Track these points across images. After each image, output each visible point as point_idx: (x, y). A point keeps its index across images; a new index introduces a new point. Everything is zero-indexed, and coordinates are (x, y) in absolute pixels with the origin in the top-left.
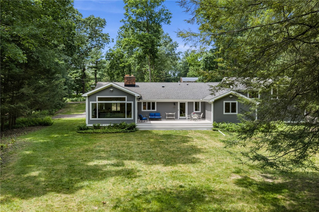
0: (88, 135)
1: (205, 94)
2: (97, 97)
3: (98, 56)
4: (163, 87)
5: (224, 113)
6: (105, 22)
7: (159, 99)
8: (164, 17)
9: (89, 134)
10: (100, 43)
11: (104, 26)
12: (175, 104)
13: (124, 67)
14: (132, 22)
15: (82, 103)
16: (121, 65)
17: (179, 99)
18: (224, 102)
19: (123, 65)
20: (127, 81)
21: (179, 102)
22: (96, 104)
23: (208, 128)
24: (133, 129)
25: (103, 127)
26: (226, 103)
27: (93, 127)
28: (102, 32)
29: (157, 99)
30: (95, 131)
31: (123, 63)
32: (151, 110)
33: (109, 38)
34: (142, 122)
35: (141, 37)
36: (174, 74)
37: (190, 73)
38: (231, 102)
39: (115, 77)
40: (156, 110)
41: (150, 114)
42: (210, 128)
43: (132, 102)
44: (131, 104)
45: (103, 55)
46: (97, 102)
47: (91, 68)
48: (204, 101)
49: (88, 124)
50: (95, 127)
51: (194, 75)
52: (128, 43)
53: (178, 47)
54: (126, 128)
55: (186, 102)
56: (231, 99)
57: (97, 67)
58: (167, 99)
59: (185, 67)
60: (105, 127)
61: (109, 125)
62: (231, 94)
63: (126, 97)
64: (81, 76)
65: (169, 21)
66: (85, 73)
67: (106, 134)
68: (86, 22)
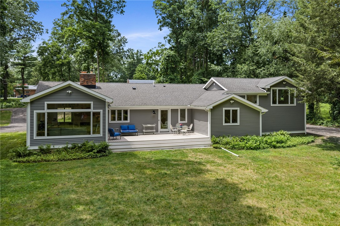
0: (33, 166)
1: (190, 99)
2: (46, 103)
3: (27, 50)
4: (134, 89)
5: (224, 124)
6: (38, 6)
7: (134, 105)
8: (116, 5)
9: (35, 164)
10: (30, 33)
11: (36, 12)
12: (154, 112)
13: (62, 65)
14: (78, 6)
15: (4, 111)
16: (58, 62)
17: (161, 105)
18: (224, 109)
19: (61, 63)
20: (84, 80)
21: (160, 109)
22: (44, 114)
23: (205, 145)
24: (105, 152)
25: (56, 150)
26: (226, 111)
27: (38, 151)
28: (32, 20)
29: (131, 105)
30: (43, 157)
31: (61, 60)
32: (123, 121)
33: (42, 27)
34: (113, 139)
35: (89, 27)
36: (116, 76)
37: (137, 74)
38: (231, 109)
39: (50, 77)
40: (128, 121)
41: (121, 127)
42: (207, 145)
43: (101, 111)
44: (99, 113)
45: (33, 49)
46: (46, 111)
47: (17, 64)
48: (192, 107)
49: (31, 145)
50: (43, 151)
51: (142, 77)
52: (72, 34)
53: (127, 43)
54: (95, 151)
55: (169, 109)
56: (232, 105)
57: (26, 63)
58: (144, 105)
59: (130, 68)
60: (59, 151)
61: (66, 146)
62: (231, 99)
63: (92, 103)
64: (3, 75)
65: (122, 10)
66: (7, 72)
67: (64, 162)
68: (12, 4)
